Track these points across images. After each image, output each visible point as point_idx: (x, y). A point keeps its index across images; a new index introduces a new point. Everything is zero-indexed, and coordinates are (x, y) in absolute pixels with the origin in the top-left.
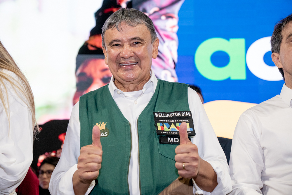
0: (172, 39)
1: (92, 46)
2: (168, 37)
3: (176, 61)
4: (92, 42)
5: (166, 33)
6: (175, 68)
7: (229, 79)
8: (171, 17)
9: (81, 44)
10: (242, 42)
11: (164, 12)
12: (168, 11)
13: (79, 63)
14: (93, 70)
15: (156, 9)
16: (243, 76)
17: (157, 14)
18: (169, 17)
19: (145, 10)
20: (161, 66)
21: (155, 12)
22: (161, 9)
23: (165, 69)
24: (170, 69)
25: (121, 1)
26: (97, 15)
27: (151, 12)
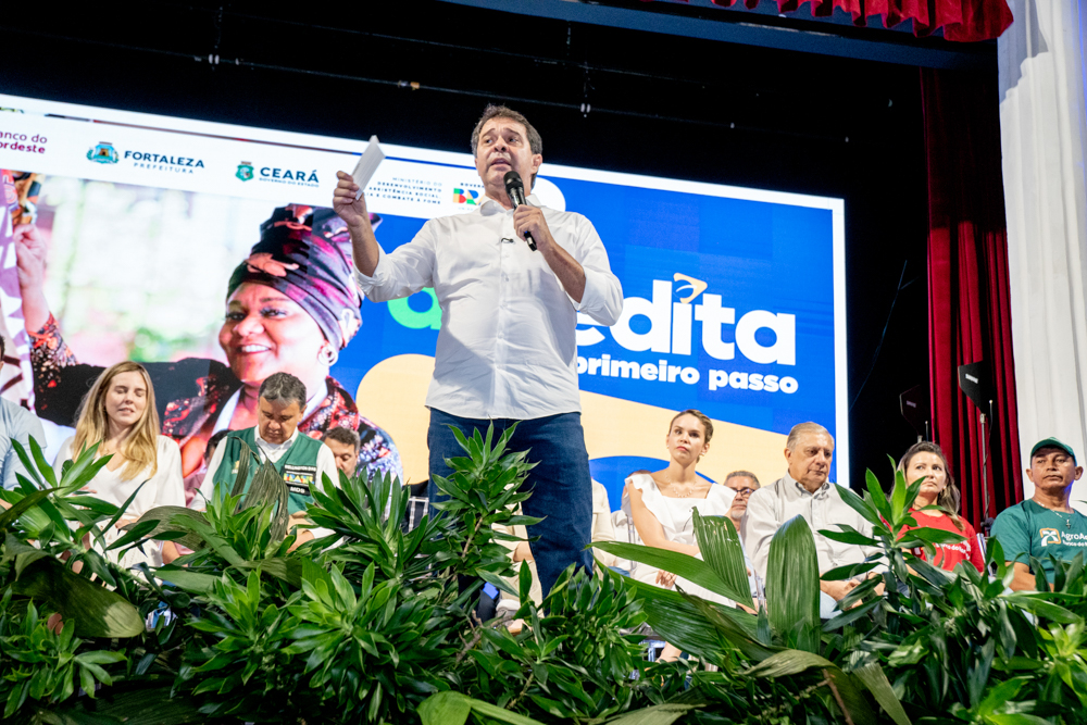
1: (253, 267)
3: (363, 299)
4: (253, 263)
6: (360, 307)
7: (429, 328)
9: (237, 263)
13: (233, 287)
14: (250, 297)
15: (345, 228)
17: (344, 235)
20: (343, 303)
21: (342, 232)
23: (347, 306)
24: (353, 307)
25: (299, 213)
26: (264, 227)
27: (337, 231)
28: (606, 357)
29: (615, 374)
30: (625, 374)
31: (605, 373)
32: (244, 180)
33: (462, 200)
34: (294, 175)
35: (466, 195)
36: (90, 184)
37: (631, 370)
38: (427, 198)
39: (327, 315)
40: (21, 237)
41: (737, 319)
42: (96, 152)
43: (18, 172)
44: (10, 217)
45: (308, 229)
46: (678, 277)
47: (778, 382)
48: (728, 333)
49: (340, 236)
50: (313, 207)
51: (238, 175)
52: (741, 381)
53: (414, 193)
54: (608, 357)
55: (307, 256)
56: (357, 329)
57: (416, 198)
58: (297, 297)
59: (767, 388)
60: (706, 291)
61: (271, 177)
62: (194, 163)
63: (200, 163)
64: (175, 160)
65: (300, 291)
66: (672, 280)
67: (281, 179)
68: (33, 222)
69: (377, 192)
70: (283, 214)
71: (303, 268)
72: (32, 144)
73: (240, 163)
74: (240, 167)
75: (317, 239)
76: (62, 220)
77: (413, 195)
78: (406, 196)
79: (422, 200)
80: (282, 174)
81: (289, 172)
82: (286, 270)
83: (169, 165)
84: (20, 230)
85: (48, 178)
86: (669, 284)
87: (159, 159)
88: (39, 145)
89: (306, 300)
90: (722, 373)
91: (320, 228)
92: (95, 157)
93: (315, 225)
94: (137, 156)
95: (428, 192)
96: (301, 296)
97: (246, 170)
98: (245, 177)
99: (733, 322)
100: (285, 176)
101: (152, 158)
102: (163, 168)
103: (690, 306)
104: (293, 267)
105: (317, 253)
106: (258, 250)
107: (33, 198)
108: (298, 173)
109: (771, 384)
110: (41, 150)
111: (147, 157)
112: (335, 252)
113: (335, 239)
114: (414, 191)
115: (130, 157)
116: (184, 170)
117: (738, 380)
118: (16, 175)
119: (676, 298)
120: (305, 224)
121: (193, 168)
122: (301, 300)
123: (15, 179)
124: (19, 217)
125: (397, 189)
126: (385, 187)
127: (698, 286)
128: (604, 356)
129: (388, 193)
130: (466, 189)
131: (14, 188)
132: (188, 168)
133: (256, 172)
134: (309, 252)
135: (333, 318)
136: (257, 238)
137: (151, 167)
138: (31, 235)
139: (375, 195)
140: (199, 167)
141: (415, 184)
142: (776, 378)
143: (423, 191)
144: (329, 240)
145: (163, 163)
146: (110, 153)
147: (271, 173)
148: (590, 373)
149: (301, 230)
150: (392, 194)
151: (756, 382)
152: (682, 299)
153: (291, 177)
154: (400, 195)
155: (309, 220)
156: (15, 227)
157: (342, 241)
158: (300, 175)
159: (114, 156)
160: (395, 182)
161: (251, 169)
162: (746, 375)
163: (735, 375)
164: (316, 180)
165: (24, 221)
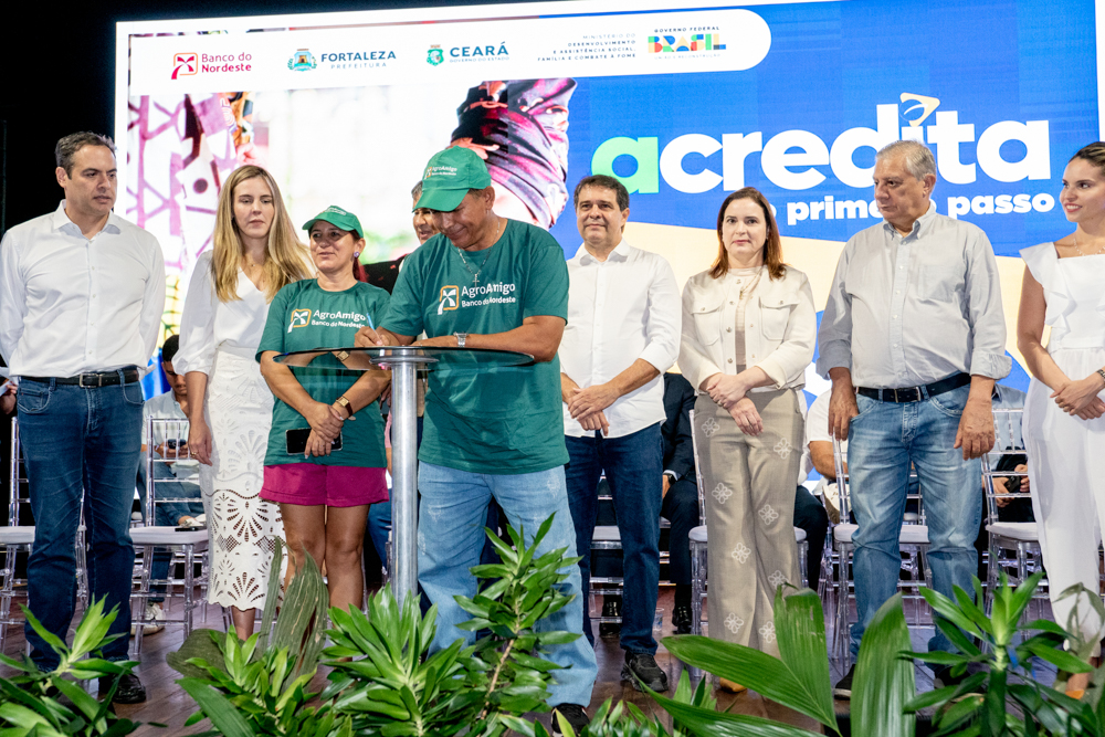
0: (561, 140)
2: (555, 137)
3: (566, 170)
5: (553, 133)
6: (565, 180)
7: (636, 193)
8: (561, 110)
10: (654, 140)
11: (549, 103)
12: (554, 101)
15: (541, 100)
16: (655, 189)
17: (539, 107)
18: (556, 110)
19: (524, 103)
20: (547, 178)
21: (538, 104)
22: (546, 99)
23: (551, 182)
24: (558, 181)
25: (493, 90)
26: (460, 111)
27: (533, 104)
28: (829, 198)
29: (840, 216)
30: (852, 215)
31: (829, 216)
32: (435, 64)
33: (658, 48)
34: (484, 51)
35: (662, 42)
36: (295, 93)
37: (857, 209)
38: (621, 53)
39: (533, 193)
40: (244, 157)
41: (978, 136)
42: (298, 60)
43: (232, 93)
44: (232, 138)
45: (504, 106)
46: (905, 97)
47: (1030, 201)
48: (968, 153)
49: (536, 109)
50: (505, 82)
51: (429, 60)
52: (985, 205)
53: (606, 50)
54: (831, 198)
55: (506, 134)
56: (565, 204)
57: (609, 54)
58: (501, 179)
59: (1017, 210)
60: (938, 109)
61: (461, 57)
62: (386, 55)
63: (392, 55)
64: (368, 56)
65: (503, 172)
66: (899, 102)
67: (471, 57)
68: (252, 140)
69: (568, 54)
70: (478, 94)
71: (504, 148)
72: (239, 63)
73: (429, 48)
74: (430, 51)
75: (514, 115)
76: (275, 135)
77: (607, 52)
78: (599, 54)
79: (615, 56)
80: (471, 51)
81: (478, 48)
82: (487, 152)
83: (363, 61)
84: (242, 150)
85: (258, 94)
86: (895, 107)
87: (353, 57)
88: (245, 63)
89: (510, 180)
90: (963, 200)
91: (515, 102)
92: (296, 65)
93: (510, 101)
94: (333, 57)
95: (622, 45)
96: (505, 177)
97: (436, 53)
98: (436, 61)
99: (973, 140)
100: (475, 53)
101: (347, 57)
102: (358, 66)
103: (921, 128)
104: (494, 148)
105: (515, 130)
106: (458, 135)
107: (247, 117)
108: (487, 47)
109: (1022, 204)
110: (248, 67)
111: (341, 57)
112: (533, 125)
113: (531, 112)
114: (606, 48)
115: (327, 60)
116: (378, 65)
117: (982, 205)
118: (231, 97)
119: (904, 122)
120: (500, 101)
121: (386, 61)
122: (505, 181)
123: (231, 101)
124: (239, 137)
125: (589, 47)
126: (577, 47)
127: (929, 104)
128: (827, 198)
129: (580, 54)
130: (661, 36)
131: (230, 110)
132: (381, 61)
133: (446, 55)
134: (507, 130)
135: (539, 195)
136: (455, 123)
137: (347, 66)
138: (252, 154)
139: (567, 58)
140: (392, 59)
141: (608, 40)
142: (1028, 197)
143: (617, 46)
144: (526, 114)
145: (358, 60)
146: (308, 59)
147: (460, 52)
148: (812, 218)
149: (497, 108)
150: (584, 54)
151: (1004, 205)
152: (911, 122)
153: (481, 53)
154: (593, 54)
155: (504, 97)
156: (237, 147)
157: (538, 113)
158: (490, 50)
159: (312, 61)
160: (585, 41)
161: (441, 51)
162: (992, 197)
163: (978, 199)
164: (506, 52)
165: (244, 141)
